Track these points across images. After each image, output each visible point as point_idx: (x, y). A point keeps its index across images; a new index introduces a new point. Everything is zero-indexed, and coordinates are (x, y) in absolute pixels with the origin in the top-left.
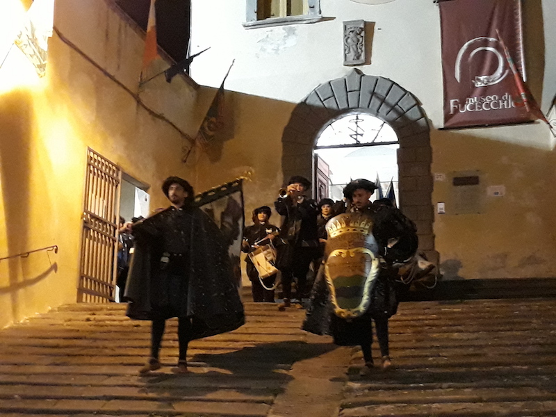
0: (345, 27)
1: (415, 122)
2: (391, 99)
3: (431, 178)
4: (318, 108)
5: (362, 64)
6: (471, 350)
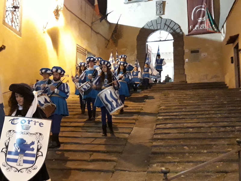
0: (156, 3)
1: (179, 33)
2: (171, 26)
3: (184, 51)
4: (148, 29)
5: (162, 15)
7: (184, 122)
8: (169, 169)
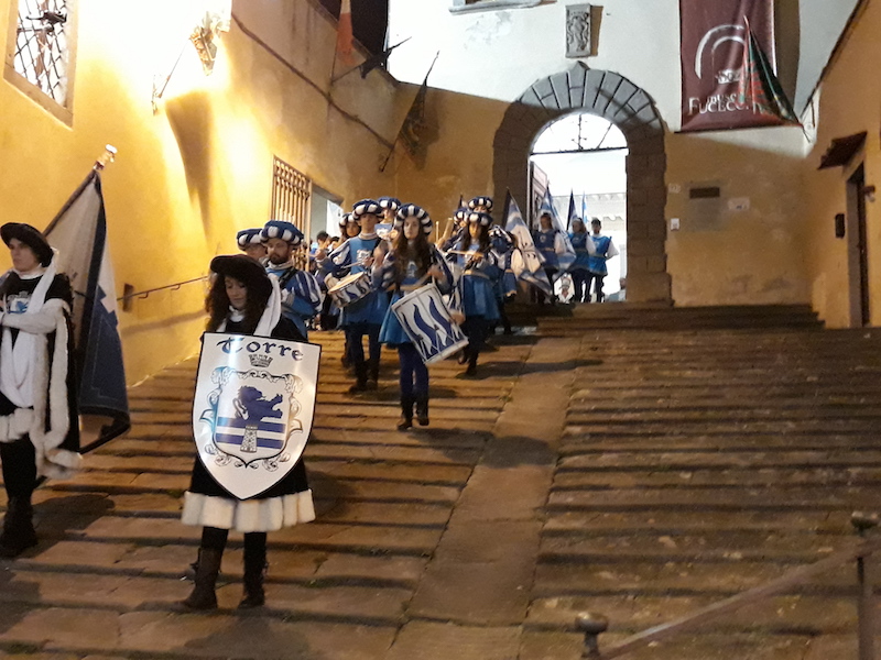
0: (568, 12)
1: (647, 124)
2: (620, 97)
3: (665, 190)
4: (535, 108)
5: (587, 56)
6: (706, 391)
7: (660, 446)
8: (605, 618)
